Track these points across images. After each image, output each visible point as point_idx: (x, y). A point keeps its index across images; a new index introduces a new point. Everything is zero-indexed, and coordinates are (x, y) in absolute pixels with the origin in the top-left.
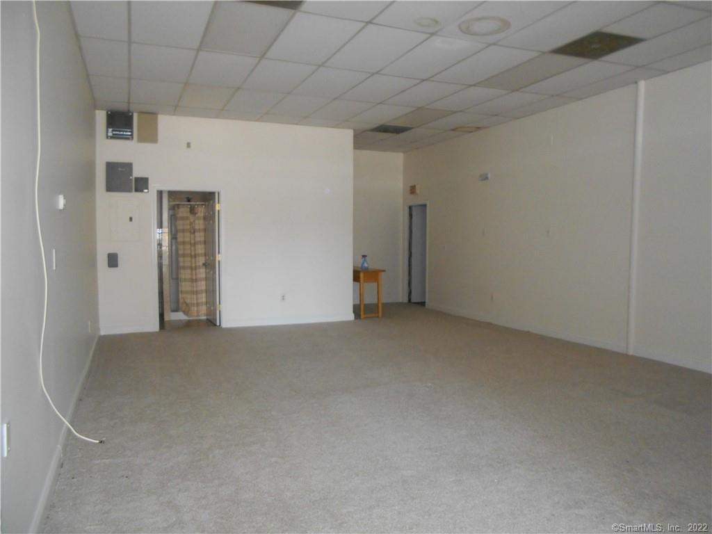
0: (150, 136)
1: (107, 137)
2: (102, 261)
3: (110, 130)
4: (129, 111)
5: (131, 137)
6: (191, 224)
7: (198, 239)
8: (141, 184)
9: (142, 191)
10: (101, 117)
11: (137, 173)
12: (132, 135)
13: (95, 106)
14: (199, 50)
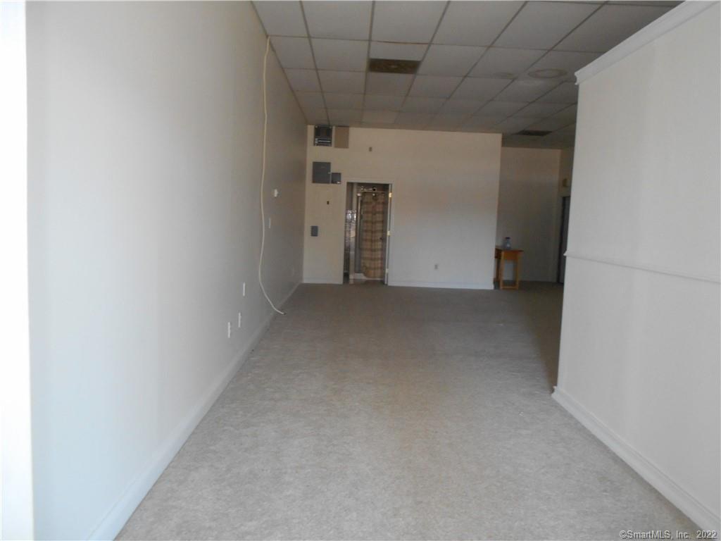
0: (343, 144)
1: (314, 144)
2: (307, 231)
3: (316, 139)
4: (329, 126)
5: (329, 144)
6: (373, 207)
7: (378, 219)
8: (336, 178)
9: (336, 183)
10: (311, 130)
11: (334, 169)
12: (331, 143)
13: (307, 123)
14: (365, 94)
